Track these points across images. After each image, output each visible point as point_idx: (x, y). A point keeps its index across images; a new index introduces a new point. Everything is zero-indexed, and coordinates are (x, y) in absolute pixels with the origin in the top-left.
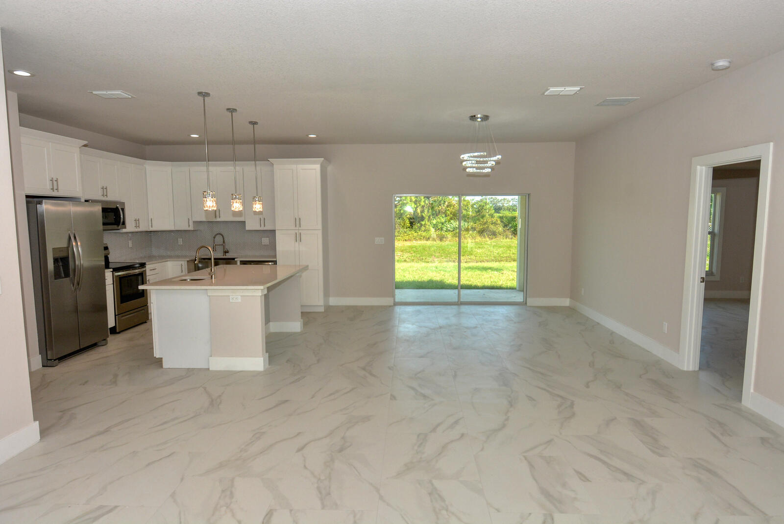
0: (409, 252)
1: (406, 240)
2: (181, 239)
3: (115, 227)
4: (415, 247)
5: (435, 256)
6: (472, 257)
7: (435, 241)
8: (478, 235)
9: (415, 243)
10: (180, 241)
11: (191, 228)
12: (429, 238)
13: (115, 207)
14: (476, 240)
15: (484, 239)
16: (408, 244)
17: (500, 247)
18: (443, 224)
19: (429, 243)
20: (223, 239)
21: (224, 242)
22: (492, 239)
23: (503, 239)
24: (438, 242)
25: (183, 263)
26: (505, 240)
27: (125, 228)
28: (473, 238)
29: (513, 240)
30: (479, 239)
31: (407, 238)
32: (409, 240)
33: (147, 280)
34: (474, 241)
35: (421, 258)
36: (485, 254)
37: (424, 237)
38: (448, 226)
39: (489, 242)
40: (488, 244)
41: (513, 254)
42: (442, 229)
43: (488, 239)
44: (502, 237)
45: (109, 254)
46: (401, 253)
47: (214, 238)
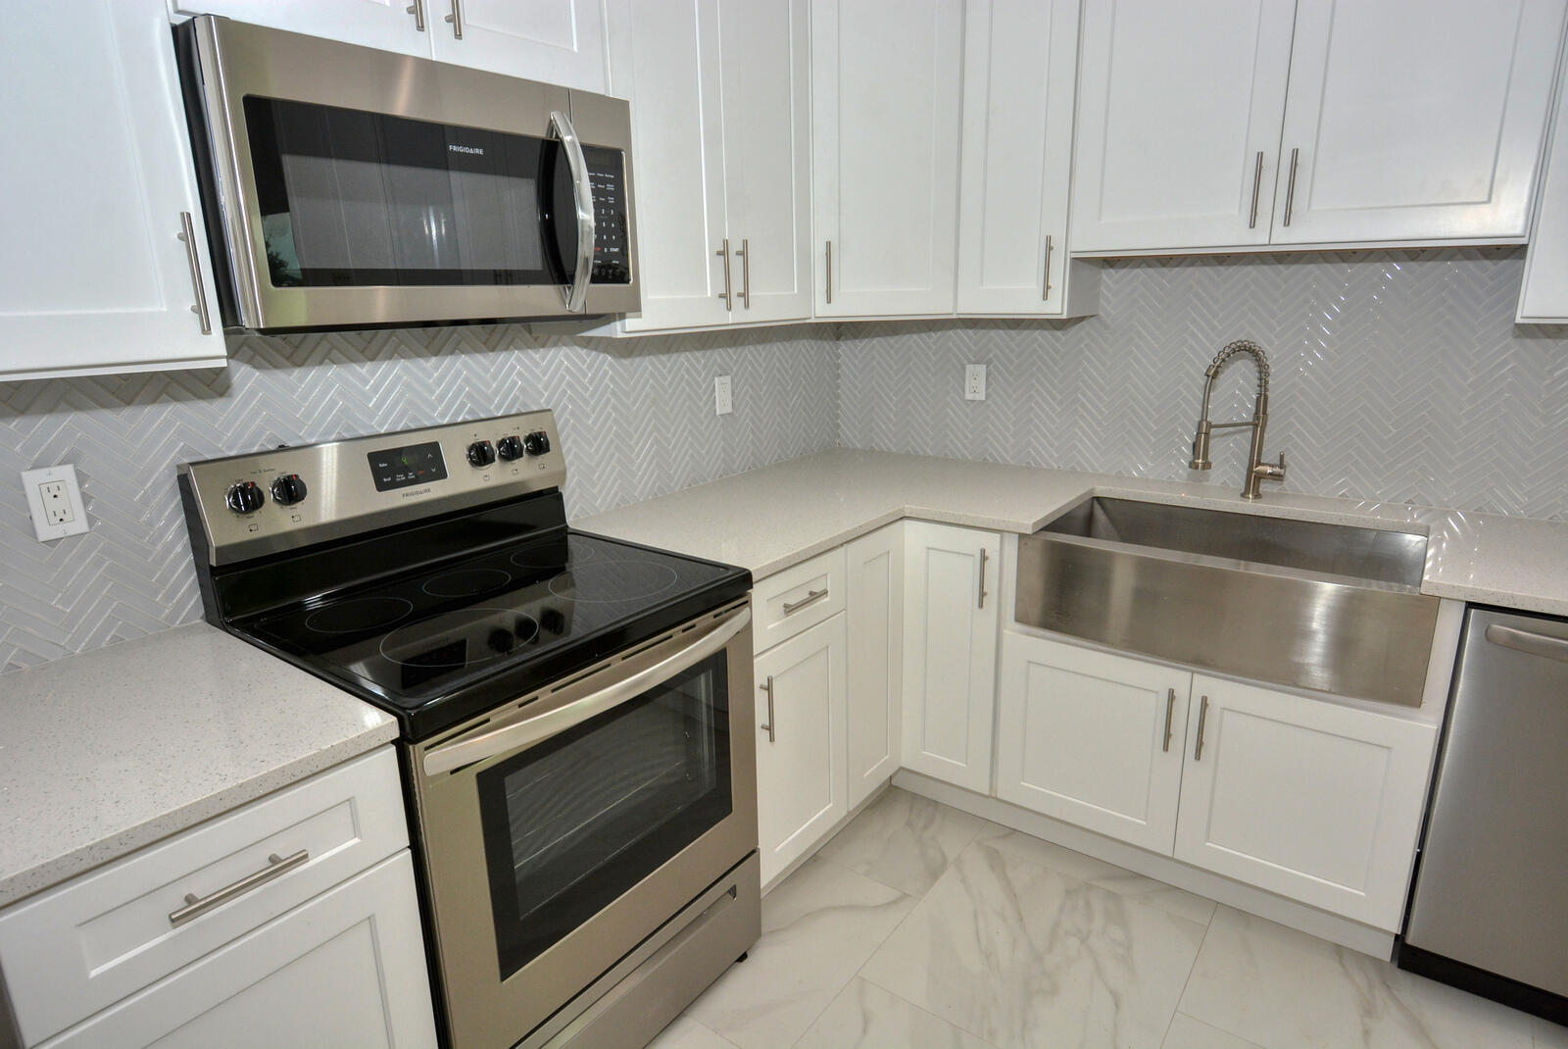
2: (982, 369)
3: (541, 298)
10: (976, 384)
11: (1057, 306)
13: (540, 132)
20: (1263, 384)
21: (1262, 402)
25: (991, 542)
27: (636, 308)
33: (759, 679)
45: (563, 474)
47: (1213, 375)
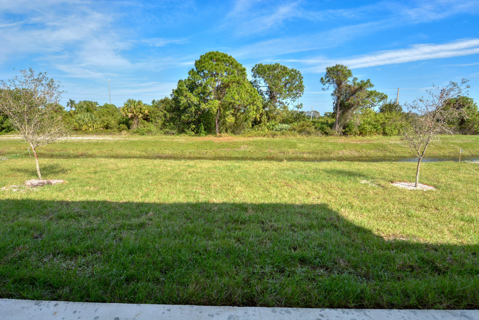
0: (252, 145)
1: (249, 137)
4: (256, 141)
5: (270, 148)
6: (296, 149)
7: (269, 137)
8: (298, 134)
9: (255, 139)
12: (265, 136)
14: (297, 137)
15: (302, 137)
16: (251, 139)
17: (315, 143)
18: (273, 126)
19: (265, 139)
22: (308, 137)
23: (315, 137)
24: (271, 138)
26: (316, 138)
28: (295, 136)
29: (322, 138)
30: (299, 136)
31: (250, 135)
32: (252, 137)
34: (295, 138)
35: (261, 149)
36: (305, 147)
37: (261, 135)
38: (277, 127)
39: (306, 139)
40: (306, 141)
41: (325, 148)
42: (273, 129)
43: (305, 137)
44: (314, 135)
46: (247, 146)
